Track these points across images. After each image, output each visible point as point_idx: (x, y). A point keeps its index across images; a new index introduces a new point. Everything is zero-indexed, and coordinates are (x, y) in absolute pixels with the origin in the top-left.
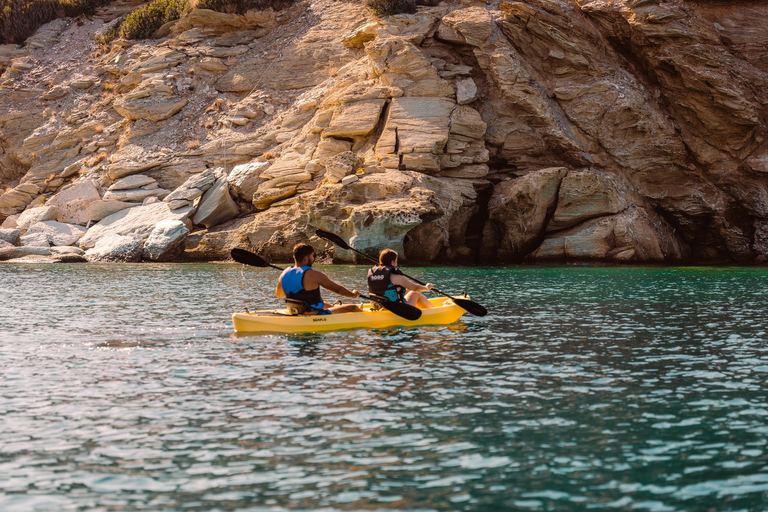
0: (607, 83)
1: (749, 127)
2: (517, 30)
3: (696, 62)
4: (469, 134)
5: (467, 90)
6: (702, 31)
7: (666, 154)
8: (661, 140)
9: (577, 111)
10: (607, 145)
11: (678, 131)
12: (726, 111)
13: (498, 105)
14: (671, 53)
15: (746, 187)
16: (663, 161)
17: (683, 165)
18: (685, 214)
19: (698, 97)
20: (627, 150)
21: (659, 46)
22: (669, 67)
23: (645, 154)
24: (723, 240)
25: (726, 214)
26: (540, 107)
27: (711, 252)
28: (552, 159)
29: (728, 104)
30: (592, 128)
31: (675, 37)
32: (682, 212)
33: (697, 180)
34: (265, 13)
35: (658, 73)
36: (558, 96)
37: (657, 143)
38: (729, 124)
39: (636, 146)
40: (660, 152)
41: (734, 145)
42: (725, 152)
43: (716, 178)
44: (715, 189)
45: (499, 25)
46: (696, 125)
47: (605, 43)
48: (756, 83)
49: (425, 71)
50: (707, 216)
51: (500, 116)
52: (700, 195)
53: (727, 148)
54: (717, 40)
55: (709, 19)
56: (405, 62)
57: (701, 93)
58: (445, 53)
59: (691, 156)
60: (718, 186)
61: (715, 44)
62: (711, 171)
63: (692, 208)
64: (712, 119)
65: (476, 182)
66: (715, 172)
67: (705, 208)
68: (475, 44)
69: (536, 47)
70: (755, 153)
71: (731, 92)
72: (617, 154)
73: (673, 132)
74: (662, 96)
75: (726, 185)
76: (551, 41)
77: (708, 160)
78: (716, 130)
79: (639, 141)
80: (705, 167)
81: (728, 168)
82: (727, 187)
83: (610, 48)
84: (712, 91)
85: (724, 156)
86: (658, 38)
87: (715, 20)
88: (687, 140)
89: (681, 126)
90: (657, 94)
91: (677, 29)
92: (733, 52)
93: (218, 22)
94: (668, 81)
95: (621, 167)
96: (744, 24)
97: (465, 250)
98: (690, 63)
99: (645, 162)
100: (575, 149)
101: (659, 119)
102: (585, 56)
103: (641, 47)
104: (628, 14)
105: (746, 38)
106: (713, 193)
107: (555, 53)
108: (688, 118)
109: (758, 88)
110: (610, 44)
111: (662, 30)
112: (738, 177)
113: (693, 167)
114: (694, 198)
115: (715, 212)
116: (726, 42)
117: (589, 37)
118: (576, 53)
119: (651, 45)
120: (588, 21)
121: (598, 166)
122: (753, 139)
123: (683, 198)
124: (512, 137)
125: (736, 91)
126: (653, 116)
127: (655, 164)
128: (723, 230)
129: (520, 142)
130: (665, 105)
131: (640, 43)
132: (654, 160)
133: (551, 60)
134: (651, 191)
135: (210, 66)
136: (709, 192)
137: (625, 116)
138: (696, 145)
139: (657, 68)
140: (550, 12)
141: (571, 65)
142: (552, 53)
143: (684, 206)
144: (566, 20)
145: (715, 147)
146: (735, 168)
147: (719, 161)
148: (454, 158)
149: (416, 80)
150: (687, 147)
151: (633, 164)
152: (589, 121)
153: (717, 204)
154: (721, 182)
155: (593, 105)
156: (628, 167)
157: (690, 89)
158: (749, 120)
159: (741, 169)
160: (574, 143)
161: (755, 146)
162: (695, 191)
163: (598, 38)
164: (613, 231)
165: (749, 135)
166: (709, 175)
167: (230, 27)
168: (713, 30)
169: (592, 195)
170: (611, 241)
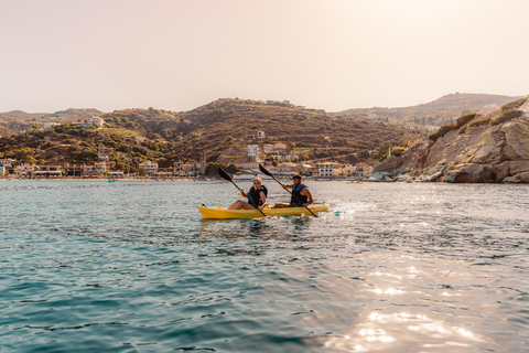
4: (497, 154)
9: (525, 146)
13: (507, 146)
28: (517, 159)
49: (491, 139)
51: (508, 149)
56: (487, 137)
58: (501, 135)
65: (494, 165)
68: (506, 132)
121: (528, 160)
129: (512, 155)
148: (489, 159)
149: (489, 142)
160: (521, 154)
169: (517, 167)
170: (519, 178)
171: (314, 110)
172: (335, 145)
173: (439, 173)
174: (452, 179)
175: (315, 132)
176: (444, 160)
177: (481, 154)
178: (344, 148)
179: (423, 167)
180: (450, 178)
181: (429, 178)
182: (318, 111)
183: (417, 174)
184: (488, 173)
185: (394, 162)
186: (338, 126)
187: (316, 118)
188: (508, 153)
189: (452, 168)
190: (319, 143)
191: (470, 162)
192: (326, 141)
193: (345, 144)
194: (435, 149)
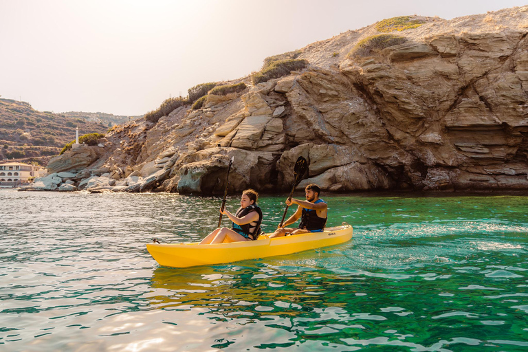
0: (345, 102)
1: (420, 119)
2: (305, 82)
3: (390, 87)
4: (276, 131)
5: (280, 111)
6: (396, 74)
7: (377, 136)
8: (373, 129)
9: (328, 116)
10: (346, 133)
11: (384, 124)
12: (406, 111)
13: (294, 117)
14: (379, 85)
15: (421, 151)
16: (376, 139)
17: (387, 141)
18: (390, 166)
19: (392, 105)
20: (355, 134)
21: (373, 83)
22: (378, 92)
23: (366, 136)
24: (410, 179)
25: (412, 166)
26: (310, 115)
27: (405, 185)
28: (319, 141)
29: (406, 107)
30: (336, 125)
31: (381, 77)
32: (388, 165)
33: (395, 148)
34: (233, 94)
35: (374, 96)
36: (321, 111)
37: (371, 130)
38: (409, 118)
39: (360, 132)
40: (374, 135)
41: (412, 129)
42: (408, 133)
43: (404, 147)
44: (405, 153)
45: (298, 81)
46: (392, 120)
47: (352, 86)
48: (424, 96)
49: (262, 104)
50: (401, 167)
51: (295, 122)
52: (397, 156)
53: (408, 131)
54: (404, 77)
55: (401, 68)
56: (253, 101)
57: (393, 103)
58: (278, 97)
59: (391, 137)
60: (407, 151)
61: (404, 80)
62: (401, 144)
63: (394, 163)
64: (399, 116)
65: (274, 153)
66: (403, 144)
67: (399, 163)
68: (286, 91)
69: (314, 89)
70: (424, 132)
71: (407, 101)
72: (351, 137)
73: (381, 125)
74: (377, 108)
75: (410, 150)
76: (321, 86)
77: (399, 138)
78: (402, 122)
79: (362, 130)
80: (398, 141)
81: (410, 142)
82: (411, 151)
83: (354, 88)
84: (398, 101)
85: (408, 135)
86: (373, 79)
87: (405, 68)
88: (388, 128)
89: (385, 121)
90: (375, 107)
91: (382, 73)
92: (414, 83)
93: (217, 99)
94: (378, 99)
95: (354, 143)
96: (420, 67)
97: (270, 186)
98: (387, 88)
99: (366, 140)
100: (326, 135)
101: (372, 118)
102: (337, 91)
103: (367, 85)
104: (361, 71)
105: (420, 75)
106: (404, 155)
107: (322, 91)
108: (388, 117)
109: (426, 99)
110: (354, 86)
111: (374, 75)
112: (415, 146)
113: (392, 142)
114: (394, 158)
115: (405, 165)
116: (409, 78)
117: (343, 84)
118: (332, 90)
119: (371, 84)
120: (345, 77)
121: (338, 143)
122: (423, 125)
123: (388, 158)
124: (299, 131)
125: (412, 100)
126: (369, 117)
127: (372, 141)
128: (409, 174)
129: (303, 133)
130: (378, 112)
131: (366, 83)
132: (371, 139)
133: (321, 94)
134: (371, 155)
135: (208, 115)
136: (401, 154)
137: (353, 117)
138: (392, 130)
139: (373, 94)
140: (325, 74)
141: (330, 96)
142: (320, 91)
143: (388, 162)
144: (332, 77)
145: (402, 131)
146: (414, 141)
147: (405, 138)
148: (264, 142)
149: (258, 108)
150: (388, 132)
151: (360, 142)
152: (335, 121)
153: (407, 160)
154: (407, 149)
155: (337, 113)
156: (357, 143)
157: (387, 102)
158: (418, 115)
159: (417, 141)
160: (324, 132)
161: (424, 129)
162: (394, 154)
163: (348, 84)
164: (334, 175)
165: (420, 123)
166: (401, 146)
167: (221, 101)
168: (403, 73)
169: (326, 157)
170: (334, 180)
171: (13, 101)
172: (37, 143)
173: (162, 172)
174: (194, 184)
175: (10, 126)
176: (171, 149)
177: (247, 130)
178: (49, 148)
179: (134, 163)
180: (188, 181)
181: (142, 182)
182: (19, 103)
183: (122, 175)
184: (265, 170)
185: (85, 155)
186: (45, 122)
187: (16, 110)
188: (297, 130)
189: (192, 158)
190: (13, 139)
191: (229, 145)
192: (24, 138)
193: (52, 142)
194: (156, 132)
